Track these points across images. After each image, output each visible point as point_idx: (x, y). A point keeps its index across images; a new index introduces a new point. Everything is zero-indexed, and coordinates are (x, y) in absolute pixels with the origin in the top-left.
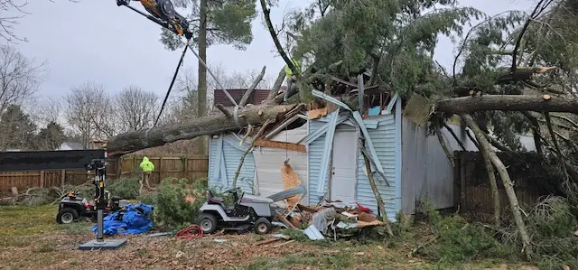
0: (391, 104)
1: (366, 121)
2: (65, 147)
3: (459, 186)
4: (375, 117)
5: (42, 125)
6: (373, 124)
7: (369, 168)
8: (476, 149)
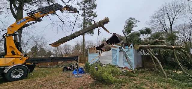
0: (131, 46)
1: (125, 50)
2: (52, 56)
3: (143, 62)
4: (127, 49)
5: (47, 52)
6: (127, 50)
7: (127, 59)
8: (149, 54)
